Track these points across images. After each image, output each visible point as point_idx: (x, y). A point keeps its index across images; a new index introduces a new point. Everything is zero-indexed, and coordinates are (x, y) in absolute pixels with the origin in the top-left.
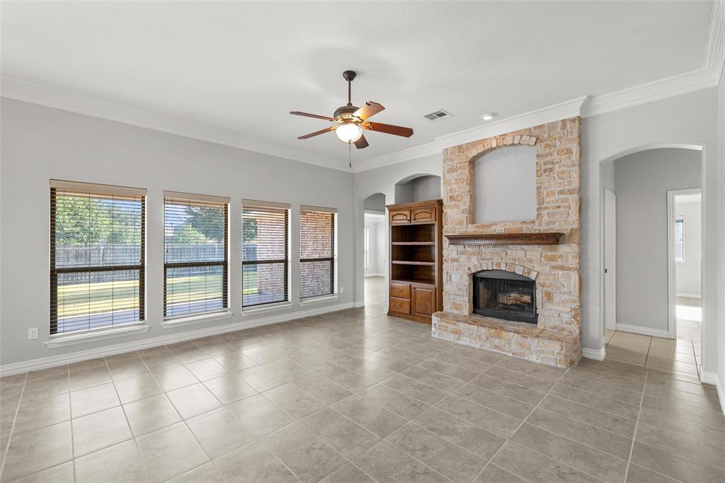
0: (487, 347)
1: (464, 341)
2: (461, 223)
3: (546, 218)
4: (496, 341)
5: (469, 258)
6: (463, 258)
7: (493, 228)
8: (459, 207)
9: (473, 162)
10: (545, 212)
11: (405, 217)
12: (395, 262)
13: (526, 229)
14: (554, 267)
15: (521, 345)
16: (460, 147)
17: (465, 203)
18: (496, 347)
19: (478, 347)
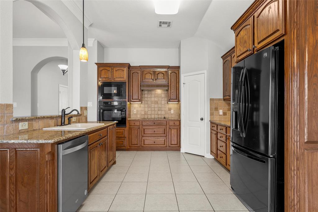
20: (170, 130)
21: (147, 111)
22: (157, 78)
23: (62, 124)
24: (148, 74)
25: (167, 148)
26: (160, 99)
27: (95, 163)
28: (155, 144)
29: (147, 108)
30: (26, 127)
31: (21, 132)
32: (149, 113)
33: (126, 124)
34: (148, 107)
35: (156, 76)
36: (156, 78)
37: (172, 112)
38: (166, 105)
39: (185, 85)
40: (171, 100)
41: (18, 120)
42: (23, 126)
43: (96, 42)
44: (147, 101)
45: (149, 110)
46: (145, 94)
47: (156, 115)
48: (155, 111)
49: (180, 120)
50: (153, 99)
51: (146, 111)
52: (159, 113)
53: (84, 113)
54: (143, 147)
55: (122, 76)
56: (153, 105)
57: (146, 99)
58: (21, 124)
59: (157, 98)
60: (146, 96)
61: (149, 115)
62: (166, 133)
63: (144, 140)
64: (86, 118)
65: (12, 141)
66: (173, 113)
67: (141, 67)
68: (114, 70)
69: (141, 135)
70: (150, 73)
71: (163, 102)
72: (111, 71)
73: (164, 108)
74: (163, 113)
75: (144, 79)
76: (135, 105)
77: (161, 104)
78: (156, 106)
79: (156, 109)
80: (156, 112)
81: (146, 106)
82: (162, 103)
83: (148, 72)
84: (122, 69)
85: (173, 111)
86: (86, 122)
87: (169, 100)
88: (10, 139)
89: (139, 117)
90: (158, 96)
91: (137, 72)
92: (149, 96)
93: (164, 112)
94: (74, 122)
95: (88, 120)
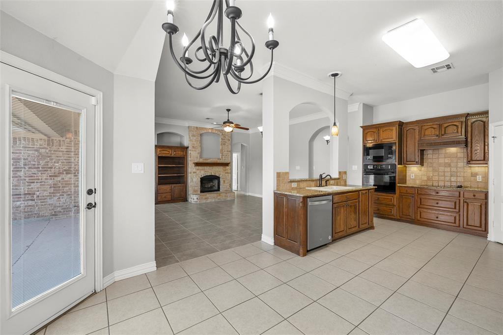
0: (217, 200)
1: (209, 201)
2: (197, 158)
3: (224, 158)
4: (219, 197)
5: (200, 172)
6: (198, 172)
7: (209, 160)
8: (196, 151)
9: (201, 135)
10: (223, 156)
11: (168, 152)
12: (159, 175)
13: (219, 161)
14: (226, 173)
15: (225, 196)
16: (197, 128)
17: (199, 150)
18: (219, 199)
19: (214, 201)
20: (465, 204)
21: (432, 176)
22: (445, 133)
23: (320, 185)
24: (430, 129)
25: (460, 228)
26: (455, 160)
27: (340, 219)
28: (438, 219)
29: (431, 172)
30: (296, 186)
31: (293, 189)
32: (436, 178)
33: (395, 190)
34: (434, 171)
35: (443, 130)
36: (443, 133)
37: (478, 178)
38: (465, 168)
39: (496, 139)
40: (471, 162)
41: (292, 181)
42: (294, 185)
43: (362, 105)
44: (431, 163)
45: (434, 175)
46: (428, 155)
47: (446, 182)
48: (444, 176)
49: (488, 192)
50: (441, 161)
51: (429, 176)
52: (453, 179)
53: (342, 177)
54: (419, 220)
55: (390, 137)
56: (441, 169)
57: (430, 160)
58: (293, 184)
59: (449, 159)
60: (430, 156)
61: (434, 182)
62: (457, 207)
63: (421, 213)
64: (346, 182)
65: (286, 193)
66: (481, 180)
67: (417, 122)
68: (381, 131)
69: (416, 206)
70: (433, 128)
71: (460, 164)
72: (377, 132)
73: (462, 173)
74: (459, 179)
75: (422, 136)
76: (412, 168)
77: (457, 167)
78: (448, 169)
79: (448, 174)
80: (447, 178)
81: (431, 169)
82: (459, 166)
83: (430, 127)
84: (391, 128)
85: (481, 178)
86: (346, 185)
87: (469, 161)
88: (286, 192)
89: (418, 183)
90: (450, 156)
91: (412, 129)
92: (435, 156)
93: (463, 178)
94: (332, 185)
95: (347, 184)
